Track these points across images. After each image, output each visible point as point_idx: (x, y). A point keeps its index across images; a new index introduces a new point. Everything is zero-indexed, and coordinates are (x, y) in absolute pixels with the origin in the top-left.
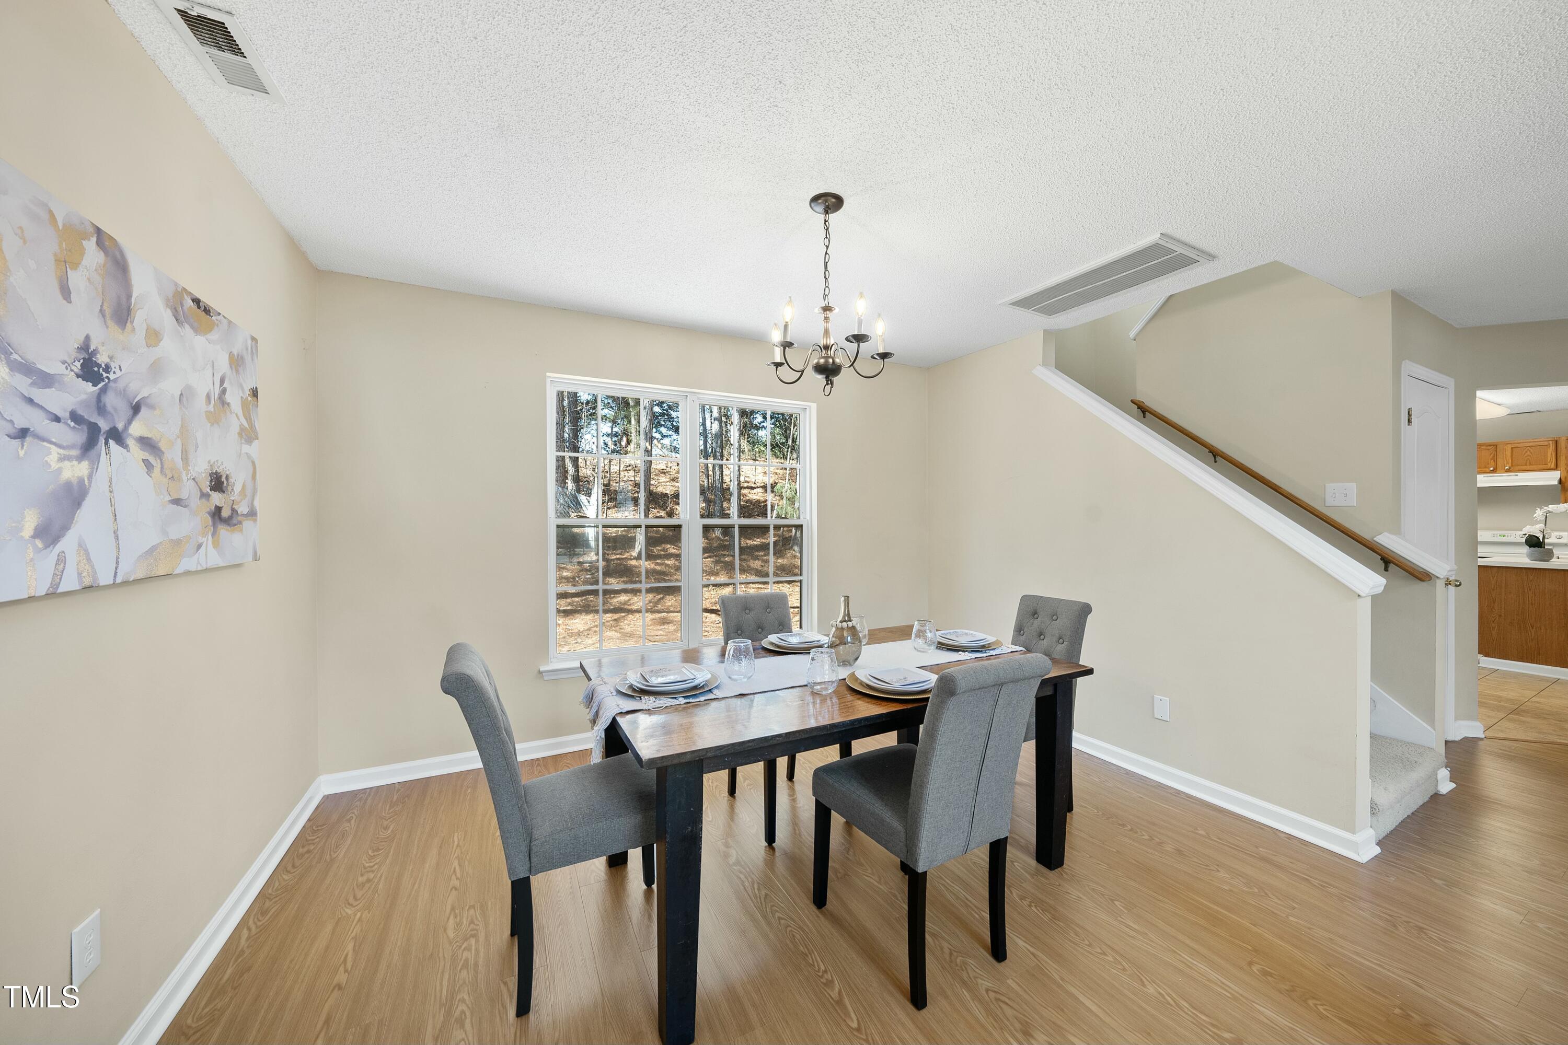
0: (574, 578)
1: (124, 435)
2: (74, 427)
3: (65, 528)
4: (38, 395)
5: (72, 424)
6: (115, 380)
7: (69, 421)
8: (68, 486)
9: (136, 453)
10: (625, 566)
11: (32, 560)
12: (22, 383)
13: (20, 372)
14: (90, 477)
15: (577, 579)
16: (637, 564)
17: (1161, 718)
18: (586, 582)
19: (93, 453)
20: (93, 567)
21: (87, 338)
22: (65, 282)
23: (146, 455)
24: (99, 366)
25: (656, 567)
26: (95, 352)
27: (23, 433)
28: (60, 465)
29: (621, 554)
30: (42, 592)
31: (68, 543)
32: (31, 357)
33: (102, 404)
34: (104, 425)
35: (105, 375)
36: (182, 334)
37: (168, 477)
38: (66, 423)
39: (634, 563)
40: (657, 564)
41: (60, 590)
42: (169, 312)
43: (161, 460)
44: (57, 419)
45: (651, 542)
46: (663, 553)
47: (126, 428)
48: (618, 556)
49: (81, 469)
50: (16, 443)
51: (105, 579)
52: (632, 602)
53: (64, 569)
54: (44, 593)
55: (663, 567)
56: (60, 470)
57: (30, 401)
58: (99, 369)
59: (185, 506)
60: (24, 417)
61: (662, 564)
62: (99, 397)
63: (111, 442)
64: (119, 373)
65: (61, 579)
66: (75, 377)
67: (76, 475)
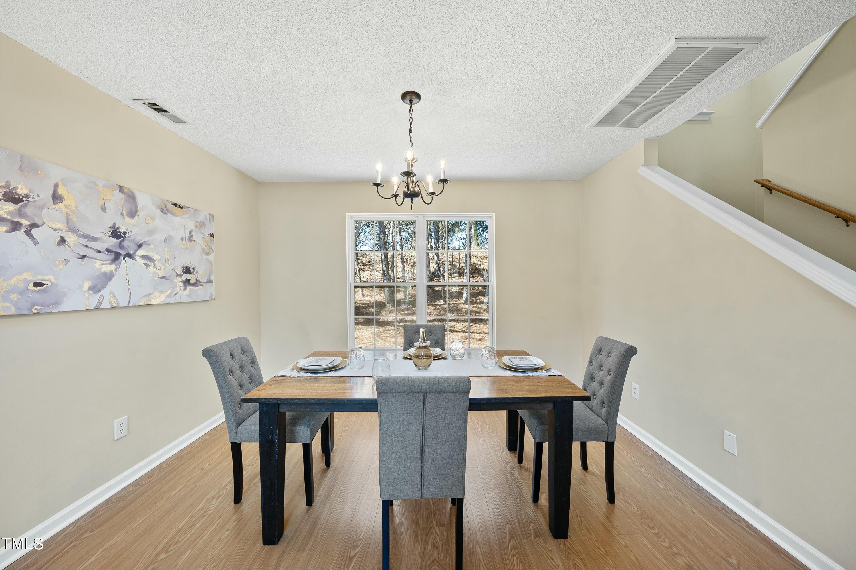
0: (430, 313)
1: (133, 255)
2: (108, 254)
3: (103, 287)
4: (90, 244)
5: (107, 253)
6: (129, 237)
7: (105, 252)
8: (105, 274)
9: (140, 262)
10: (457, 307)
11: (87, 297)
12: (84, 241)
13: (82, 237)
14: (116, 270)
15: (432, 313)
16: (463, 306)
17: (729, 451)
18: (436, 315)
19: (117, 262)
20: (117, 300)
21: (115, 224)
22: (104, 206)
23: (146, 262)
24: (120, 232)
25: (473, 308)
26: (118, 228)
27: (84, 257)
28: (101, 266)
29: (456, 301)
30: (92, 307)
31: (105, 292)
32: (87, 232)
33: (122, 245)
34: (123, 252)
35: (123, 235)
36: (166, 217)
37: (158, 269)
38: (104, 253)
39: (462, 306)
40: (473, 307)
41: (100, 308)
42: (159, 211)
43: (154, 263)
44: (100, 252)
45: (473, 295)
46: (478, 301)
47: (134, 253)
48: (454, 302)
49: (113, 267)
50: (81, 260)
51: (123, 303)
52: (455, 326)
53: (102, 301)
54: (93, 308)
55: (477, 308)
56: (100, 269)
57: (87, 246)
58: (120, 234)
59: (168, 279)
60: (84, 252)
61: (476, 307)
62: (120, 243)
63: (126, 258)
64: (130, 234)
65: (101, 304)
66: (108, 237)
67: (109, 270)
